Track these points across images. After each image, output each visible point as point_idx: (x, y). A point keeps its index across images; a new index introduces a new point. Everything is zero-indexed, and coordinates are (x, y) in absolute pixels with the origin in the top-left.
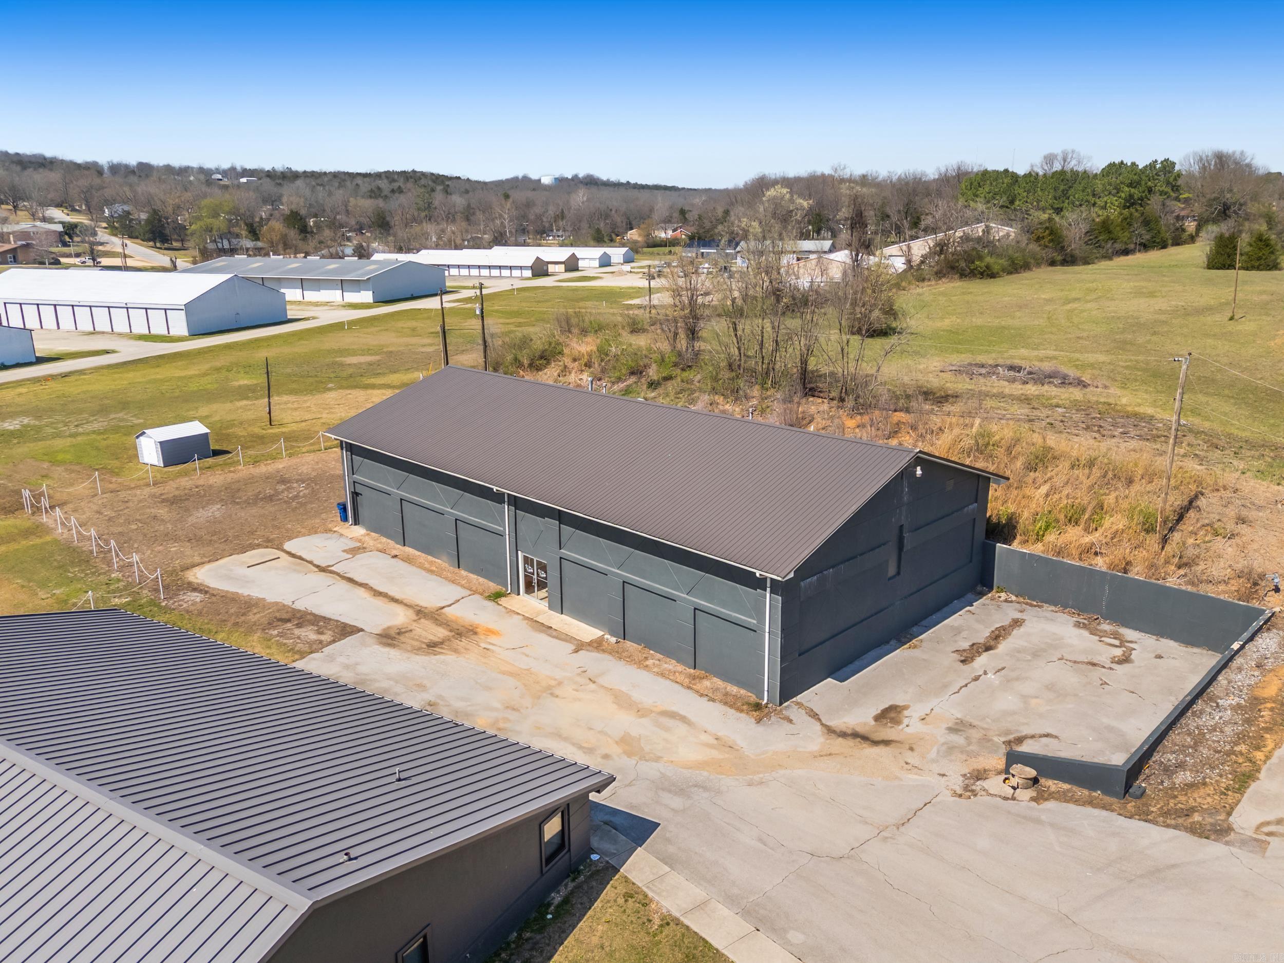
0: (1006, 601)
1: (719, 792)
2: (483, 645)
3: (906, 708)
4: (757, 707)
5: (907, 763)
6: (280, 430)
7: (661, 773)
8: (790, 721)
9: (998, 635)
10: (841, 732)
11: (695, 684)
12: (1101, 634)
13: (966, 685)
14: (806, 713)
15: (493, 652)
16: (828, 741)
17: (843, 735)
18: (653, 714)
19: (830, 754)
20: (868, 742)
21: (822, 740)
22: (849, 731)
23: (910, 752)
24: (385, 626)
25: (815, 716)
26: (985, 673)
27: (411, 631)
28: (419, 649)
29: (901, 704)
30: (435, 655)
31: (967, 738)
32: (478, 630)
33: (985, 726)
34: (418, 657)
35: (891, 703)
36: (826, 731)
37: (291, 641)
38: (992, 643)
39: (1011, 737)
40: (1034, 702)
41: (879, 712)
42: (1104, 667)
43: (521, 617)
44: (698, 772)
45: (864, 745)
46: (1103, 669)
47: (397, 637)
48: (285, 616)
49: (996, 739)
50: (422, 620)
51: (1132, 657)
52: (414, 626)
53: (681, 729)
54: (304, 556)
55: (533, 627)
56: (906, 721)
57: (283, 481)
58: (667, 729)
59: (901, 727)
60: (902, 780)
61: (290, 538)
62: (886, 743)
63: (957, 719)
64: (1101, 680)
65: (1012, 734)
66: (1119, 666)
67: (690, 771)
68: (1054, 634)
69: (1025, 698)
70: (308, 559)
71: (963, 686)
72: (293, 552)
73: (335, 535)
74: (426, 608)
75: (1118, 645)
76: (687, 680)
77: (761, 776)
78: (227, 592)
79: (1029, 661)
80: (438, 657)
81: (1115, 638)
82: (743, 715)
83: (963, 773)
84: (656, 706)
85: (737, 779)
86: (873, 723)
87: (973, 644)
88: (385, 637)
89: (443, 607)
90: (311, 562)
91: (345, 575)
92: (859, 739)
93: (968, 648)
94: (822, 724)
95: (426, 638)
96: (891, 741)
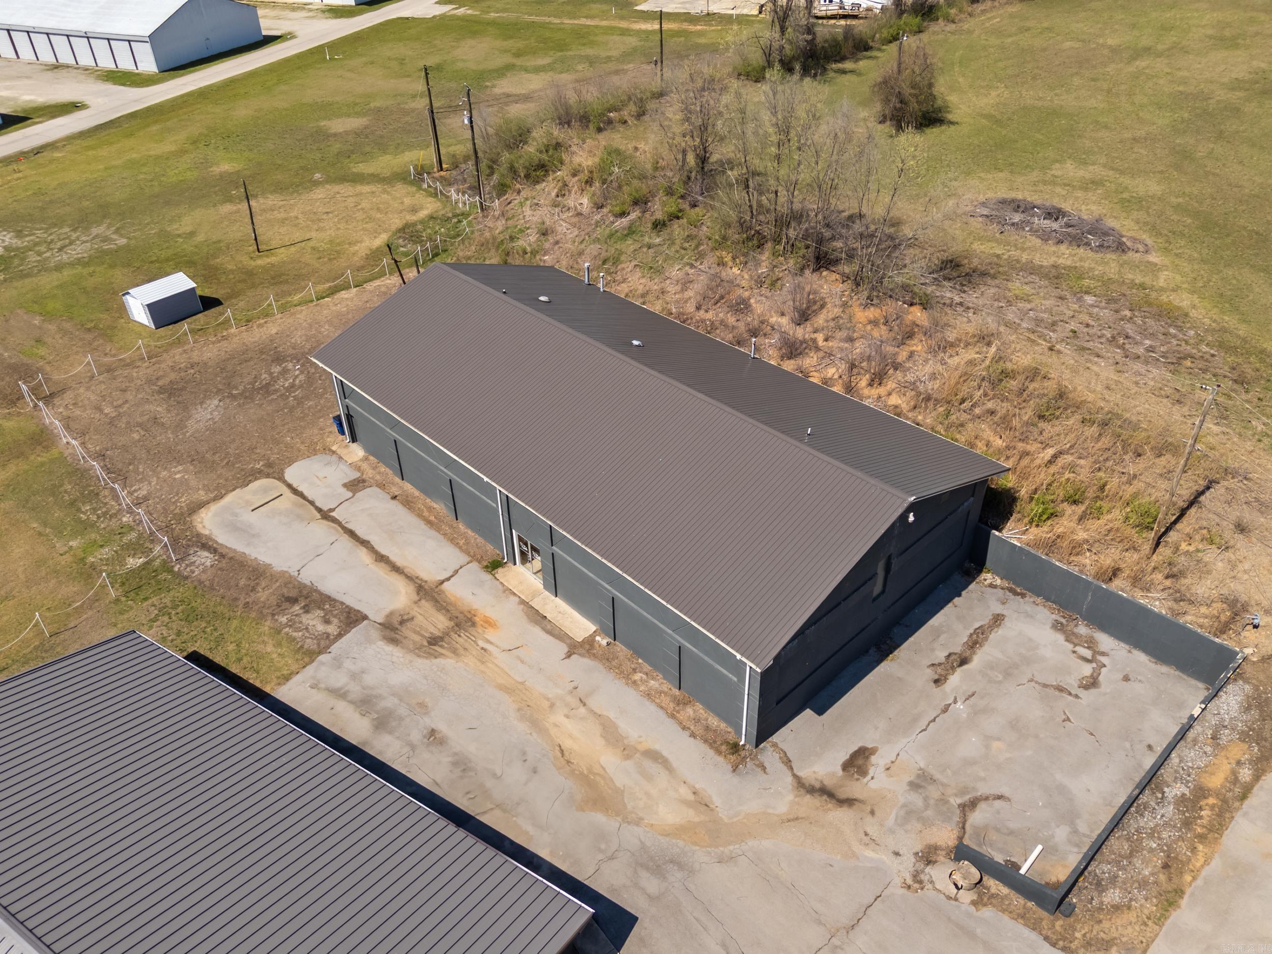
0: (991, 586)
1: (692, 872)
2: (481, 643)
3: (873, 751)
4: (735, 748)
5: (866, 834)
6: (269, 260)
7: (641, 841)
8: (764, 769)
9: (975, 642)
10: (810, 785)
11: (678, 712)
12: (1076, 641)
13: (934, 720)
14: (780, 758)
15: (490, 654)
16: (796, 800)
17: (812, 790)
18: (638, 755)
19: (797, 819)
20: (834, 801)
21: (791, 797)
22: (818, 785)
23: (870, 816)
24: (387, 611)
25: (788, 762)
26: (955, 702)
27: (412, 618)
28: (420, 648)
29: (870, 746)
30: (436, 658)
31: (926, 799)
32: (477, 619)
33: (945, 781)
34: (420, 661)
35: (860, 744)
36: (796, 785)
37: (300, 634)
38: (968, 653)
39: (966, 798)
40: (996, 745)
41: (848, 757)
42: (1070, 694)
43: (517, 599)
44: (674, 841)
45: (830, 806)
46: (1070, 698)
47: (399, 627)
48: (293, 594)
49: (952, 800)
50: (423, 602)
51: (1101, 678)
52: (415, 611)
53: (663, 778)
54: (306, 493)
55: (528, 616)
56: (871, 772)
57: (278, 359)
58: (649, 778)
59: (865, 780)
60: (858, 858)
61: (291, 462)
62: (849, 802)
63: (920, 769)
64: (1065, 713)
65: (968, 793)
66: (1086, 692)
67: (668, 839)
68: (1030, 640)
69: (988, 739)
70: (310, 498)
71: (931, 721)
72: (295, 486)
73: (334, 458)
74: (426, 582)
75: (1090, 657)
76: (672, 705)
77: (731, 848)
78: (235, 551)
79: (1000, 682)
80: (438, 660)
81: (1088, 648)
82: (720, 759)
83: (915, 851)
84: (640, 743)
85: (710, 853)
86: (840, 772)
87: (950, 655)
88: (388, 628)
89: (442, 582)
90: (312, 503)
91: (346, 525)
92: (825, 797)
93: (943, 660)
94: (795, 776)
95: (427, 630)
96: (855, 800)
